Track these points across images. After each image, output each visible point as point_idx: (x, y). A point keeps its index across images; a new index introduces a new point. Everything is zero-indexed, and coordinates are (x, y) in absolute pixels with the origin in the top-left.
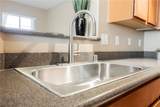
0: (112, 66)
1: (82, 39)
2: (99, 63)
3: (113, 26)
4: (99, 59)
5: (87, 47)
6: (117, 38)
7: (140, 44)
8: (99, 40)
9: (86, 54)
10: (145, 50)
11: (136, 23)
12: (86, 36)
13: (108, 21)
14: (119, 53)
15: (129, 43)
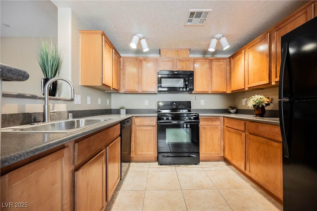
0: (87, 121)
1: (54, 99)
2: (76, 120)
3: (83, 88)
4: (73, 118)
5: (61, 107)
6: (89, 98)
7: (108, 104)
8: (72, 100)
9: (59, 113)
10: (112, 108)
11: (104, 88)
12: (57, 96)
13: (80, 84)
14: (91, 111)
15: (99, 103)
